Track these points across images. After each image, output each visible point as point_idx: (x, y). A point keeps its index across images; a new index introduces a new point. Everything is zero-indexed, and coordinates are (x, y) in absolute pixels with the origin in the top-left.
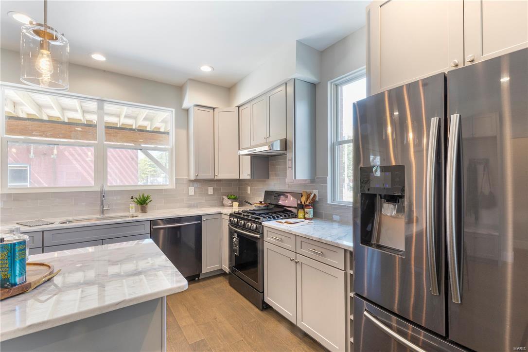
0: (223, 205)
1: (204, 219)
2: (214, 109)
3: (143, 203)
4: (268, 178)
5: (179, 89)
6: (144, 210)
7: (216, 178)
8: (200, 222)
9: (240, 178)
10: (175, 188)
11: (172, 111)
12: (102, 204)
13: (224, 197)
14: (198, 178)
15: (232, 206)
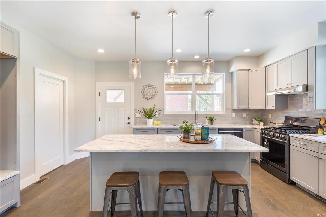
0: (252, 124)
1: (244, 130)
2: (248, 70)
3: (211, 120)
4: (288, 109)
5: (228, 63)
6: (212, 123)
7: (249, 108)
8: (242, 131)
9: (266, 109)
10: (225, 113)
11: (223, 74)
12: (195, 120)
13: (253, 119)
14: (239, 108)
15: (259, 125)
